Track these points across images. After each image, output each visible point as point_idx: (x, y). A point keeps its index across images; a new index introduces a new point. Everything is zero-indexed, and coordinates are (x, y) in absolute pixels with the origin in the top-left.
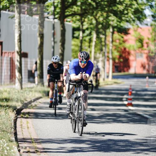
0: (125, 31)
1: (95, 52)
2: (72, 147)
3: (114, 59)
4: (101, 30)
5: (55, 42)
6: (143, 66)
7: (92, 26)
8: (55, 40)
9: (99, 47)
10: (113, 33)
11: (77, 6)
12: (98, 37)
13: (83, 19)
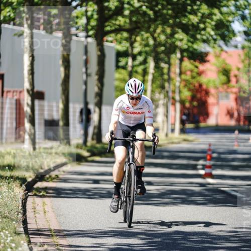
0: (201, 58)
1: (153, 91)
2: (115, 243)
3: (182, 102)
4: (162, 56)
5: (88, 75)
6: (230, 114)
7: (147, 49)
8: (89, 71)
9: (158, 83)
10: (181, 60)
11: (124, 16)
12: (157, 67)
13: (133, 37)
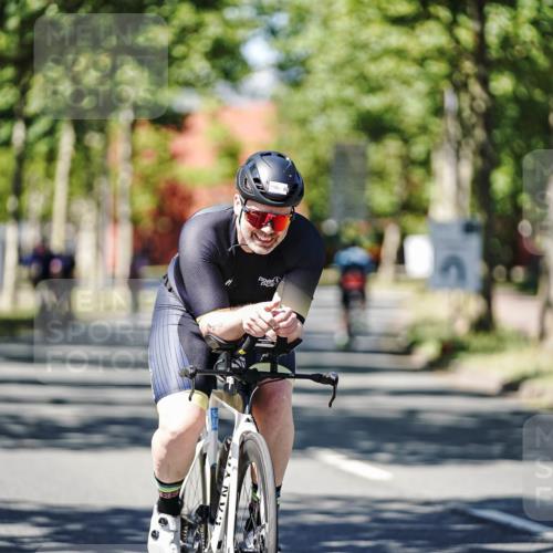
1: (70, 196)
11: (6, 31)
13: (25, 78)
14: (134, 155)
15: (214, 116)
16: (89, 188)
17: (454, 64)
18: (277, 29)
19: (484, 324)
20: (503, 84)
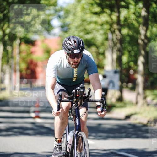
3: (21, 71)
9: (6, 58)
10: (20, 44)
14: (20, 53)
15: (43, 41)
16: (8, 62)
17: (111, 25)
18: (61, 16)
19: (120, 99)
20: (125, 31)
